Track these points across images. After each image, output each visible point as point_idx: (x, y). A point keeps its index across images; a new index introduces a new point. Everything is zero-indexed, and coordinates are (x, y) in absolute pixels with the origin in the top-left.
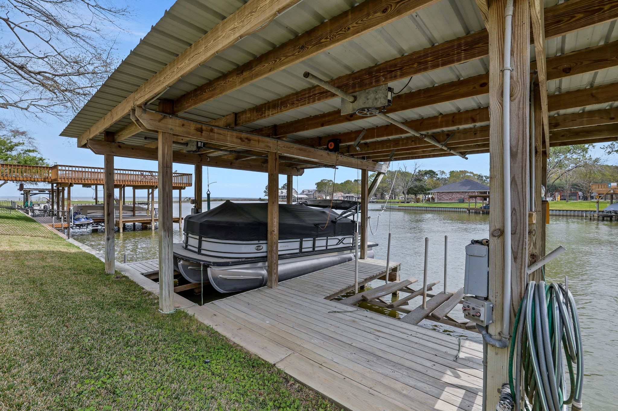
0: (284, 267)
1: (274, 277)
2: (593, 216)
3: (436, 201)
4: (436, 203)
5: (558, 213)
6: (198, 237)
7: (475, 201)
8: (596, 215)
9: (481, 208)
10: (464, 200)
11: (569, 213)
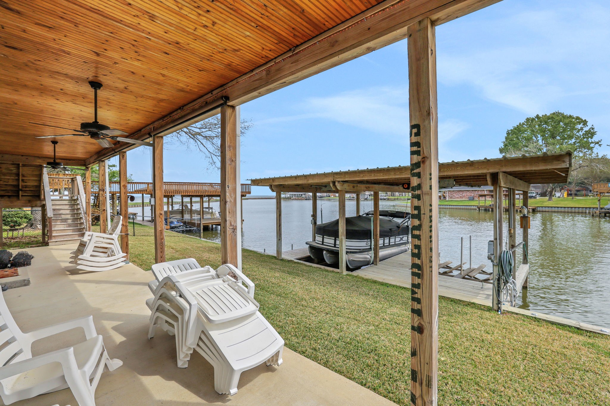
0: (382, 253)
1: (378, 259)
2: (595, 213)
3: (447, 199)
4: (447, 201)
5: (563, 210)
6: (334, 238)
7: (484, 199)
8: (598, 212)
9: (490, 206)
10: (474, 198)
11: (573, 210)
